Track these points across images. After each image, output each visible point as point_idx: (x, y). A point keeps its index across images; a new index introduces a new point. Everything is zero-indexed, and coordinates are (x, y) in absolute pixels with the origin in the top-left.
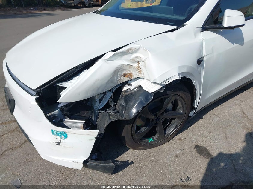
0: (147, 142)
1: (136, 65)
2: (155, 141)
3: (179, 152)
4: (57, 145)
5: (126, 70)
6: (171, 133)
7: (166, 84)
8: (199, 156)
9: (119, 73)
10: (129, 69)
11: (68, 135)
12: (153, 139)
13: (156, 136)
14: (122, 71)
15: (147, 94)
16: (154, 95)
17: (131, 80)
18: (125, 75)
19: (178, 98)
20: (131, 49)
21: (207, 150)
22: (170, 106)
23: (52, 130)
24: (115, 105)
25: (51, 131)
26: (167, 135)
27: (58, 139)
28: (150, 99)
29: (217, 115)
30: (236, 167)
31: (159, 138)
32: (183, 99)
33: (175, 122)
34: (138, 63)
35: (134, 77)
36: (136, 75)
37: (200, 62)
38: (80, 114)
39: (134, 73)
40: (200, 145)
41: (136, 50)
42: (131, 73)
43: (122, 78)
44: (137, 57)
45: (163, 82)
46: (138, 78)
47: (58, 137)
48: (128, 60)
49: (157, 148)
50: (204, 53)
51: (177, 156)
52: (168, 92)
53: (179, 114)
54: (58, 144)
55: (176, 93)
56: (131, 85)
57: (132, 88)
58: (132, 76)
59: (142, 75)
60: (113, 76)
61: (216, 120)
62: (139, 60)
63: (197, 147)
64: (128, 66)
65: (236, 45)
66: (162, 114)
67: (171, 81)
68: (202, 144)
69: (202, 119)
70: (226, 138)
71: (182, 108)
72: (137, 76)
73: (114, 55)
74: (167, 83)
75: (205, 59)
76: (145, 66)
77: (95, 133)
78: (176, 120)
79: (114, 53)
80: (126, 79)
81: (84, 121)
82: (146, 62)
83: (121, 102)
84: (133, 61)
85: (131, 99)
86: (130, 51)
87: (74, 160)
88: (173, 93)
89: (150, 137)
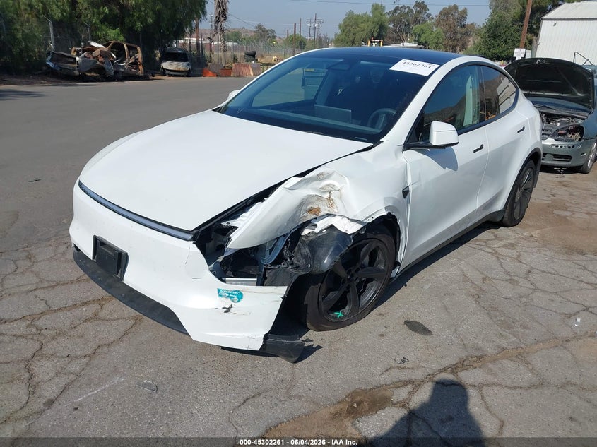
0: (336, 318)
1: (327, 196)
2: (346, 316)
3: (383, 330)
4: (225, 312)
5: (313, 203)
6: (367, 303)
7: (369, 222)
8: (413, 333)
9: (304, 207)
10: (317, 202)
11: (244, 295)
12: (343, 313)
13: (347, 308)
14: (308, 204)
15: (344, 236)
16: (354, 238)
17: (316, 218)
18: (310, 211)
19: (380, 245)
20: (322, 174)
21: (422, 325)
22: (366, 260)
23: (219, 290)
24: (291, 258)
25: (217, 292)
26: (363, 307)
27: (228, 303)
28: (348, 243)
29: (428, 280)
30: (465, 342)
31: (351, 312)
32: (386, 247)
33: (372, 286)
34: (330, 193)
35: (323, 213)
36: (326, 210)
37: (405, 193)
38: (245, 270)
39: (322, 208)
40: (411, 320)
41: (329, 176)
42: (318, 208)
43: (306, 214)
44: (329, 185)
45: (366, 219)
46: (328, 215)
47: (228, 300)
48: (315, 189)
49: (349, 327)
50: (410, 181)
51: (382, 335)
52: (369, 235)
53: (380, 270)
54: (228, 310)
55: (379, 236)
56: (316, 226)
57: (317, 230)
58: (319, 212)
59: (336, 210)
60: (296, 213)
61: (427, 287)
62: (332, 189)
63: (407, 323)
64: (316, 198)
65: (448, 170)
66: (357, 271)
67: (375, 217)
68: (414, 319)
69: (406, 286)
70: (446, 309)
71: (384, 261)
72: (327, 212)
73: (300, 182)
74: (371, 220)
75: (411, 189)
76: (340, 198)
77: (283, 290)
78: (374, 282)
79: (300, 179)
80: (310, 216)
81: (256, 279)
82: (343, 191)
83: (303, 251)
84: (324, 190)
85: (321, 244)
86: (321, 177)
87: (250, 334)
88: (374, 236)
89: (338, 311)
